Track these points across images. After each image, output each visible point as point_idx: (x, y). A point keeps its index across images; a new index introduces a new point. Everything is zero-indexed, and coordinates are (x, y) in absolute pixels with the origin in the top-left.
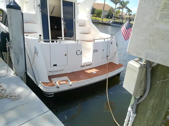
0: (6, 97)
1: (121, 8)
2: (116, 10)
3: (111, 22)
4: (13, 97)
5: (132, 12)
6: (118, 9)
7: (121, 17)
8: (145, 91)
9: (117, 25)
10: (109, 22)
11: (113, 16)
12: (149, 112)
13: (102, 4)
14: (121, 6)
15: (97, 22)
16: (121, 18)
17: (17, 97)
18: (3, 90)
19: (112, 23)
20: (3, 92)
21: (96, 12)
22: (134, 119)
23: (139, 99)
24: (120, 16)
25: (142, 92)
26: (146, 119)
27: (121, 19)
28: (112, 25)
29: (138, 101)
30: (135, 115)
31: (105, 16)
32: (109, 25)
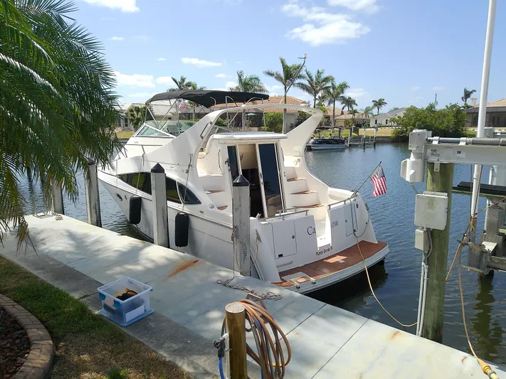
3: (312, 141)
5: (357, 105)
8: (430, 247)
21: (266, 120)
29: (427, 255)
31: (291, 126)
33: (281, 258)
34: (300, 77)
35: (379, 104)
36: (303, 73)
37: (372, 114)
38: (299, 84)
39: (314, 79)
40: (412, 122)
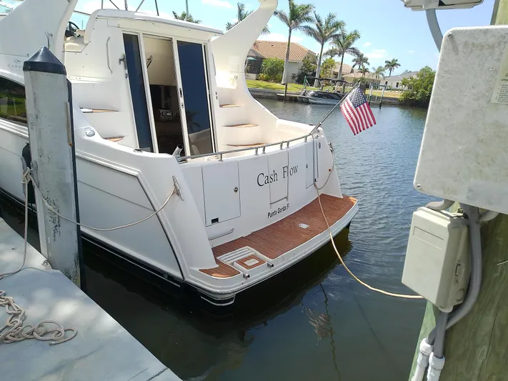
0: (28, 336)
1: (336, 54)
2: (324, 59)
3: (312, 92)
4: (52, 336)
5: (368, 64)
6: (329, 57)
7: (338, 79)
8: (467, 292)
9: (329, 101)
10: (304, 95)
11: (317, 76)
12: (484, 351)
13: (283, 44)
14: (335, 47)
15: (270, 95)
16: (340, 81)
17: (63, 332)
18: (15, 315)
19: (313, 95)
20: (19, 320)
21: (266, 66)
22: (438, 373)
23: (451, 315)
24: (336, 74)
25: (460, 296)
26: (477, 372)
27: (338, 83)
28: (313, 103)
29: (449, 320)
30: (442, 363)
31: (293, 78)
32: (305, 102)
33: (216, 224)
34: (309, 19)
35: (392, 65)
36: (311, 15)
37: (383, 75)
38: (306, 27)
39: (324, 23)
40: (424, 84)
